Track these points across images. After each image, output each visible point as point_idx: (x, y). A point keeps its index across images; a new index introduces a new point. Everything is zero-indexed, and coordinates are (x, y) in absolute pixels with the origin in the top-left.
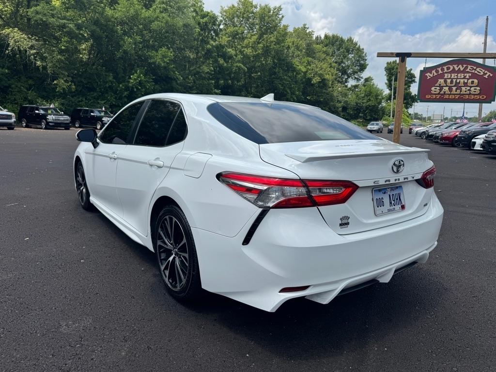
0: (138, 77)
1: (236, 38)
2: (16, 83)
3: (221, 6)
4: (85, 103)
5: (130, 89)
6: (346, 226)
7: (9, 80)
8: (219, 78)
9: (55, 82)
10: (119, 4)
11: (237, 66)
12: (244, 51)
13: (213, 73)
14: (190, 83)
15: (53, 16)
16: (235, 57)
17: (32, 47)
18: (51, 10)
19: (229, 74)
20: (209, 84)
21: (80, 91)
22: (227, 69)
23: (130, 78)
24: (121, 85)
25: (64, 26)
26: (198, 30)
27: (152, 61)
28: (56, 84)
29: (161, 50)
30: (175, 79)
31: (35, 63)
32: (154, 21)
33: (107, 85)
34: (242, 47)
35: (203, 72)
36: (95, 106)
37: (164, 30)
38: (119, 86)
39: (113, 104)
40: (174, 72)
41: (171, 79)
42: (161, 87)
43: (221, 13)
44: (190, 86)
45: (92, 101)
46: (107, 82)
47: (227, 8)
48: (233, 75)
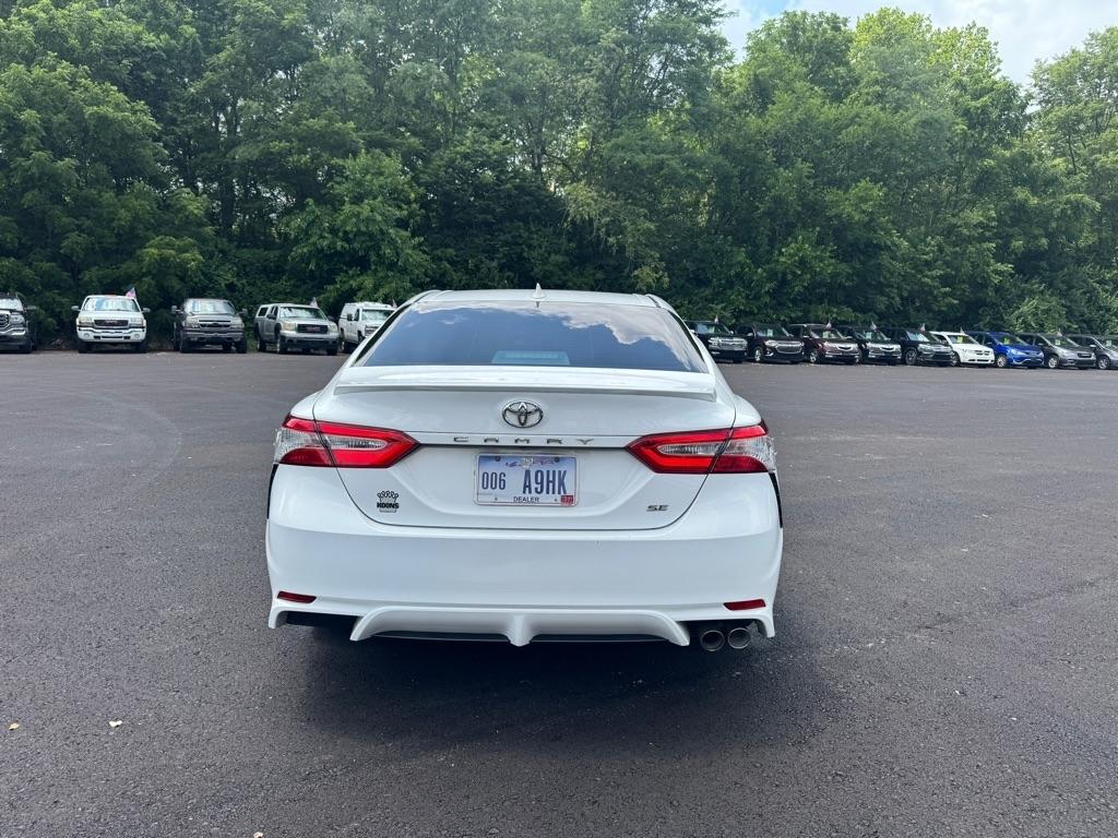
0: (799, 250)
1: (1077, 132)
2: (575, 279)
3: (1037, 61)
4: (688, 309)
5: (780, 275)
6: (391, 509)
7: (565, 275)
8: (1012, 236)
9: (636, 273)
10: (774, 104)
11: (1068, 202)
12: (1097, 160)
13: (994, 224)
14: (928, 253)
15: (643, 150)
16: (1064, 179)
17: (605, 212)
18: (642, 139)
19: (1044, 224)
20: (980, 252)
21: (682, 287)
22: (1039, 211)
23: (781, 254)
24: (760, 270)
25: (661, 165)
26: (961, 127)
27: (834, 211)
28: (637, 277)
29: (857, 186)
30: (888, 248)
31: (606, 241)
32: (847, 126)
33: (732, 273)
34: (1093, 152)
35: (967, 225)
36: (705, 314)
37: (867, 143)
38: (756, 272)
39: (740, 311)
40: (888, 232)
41: (879, 247)
42: (853, 268)
43: (1035, 77)
44: (926, 261)
45: (700, 305)
46: (732, 266)
47: (1053, 62)
48: (1054, 225)
